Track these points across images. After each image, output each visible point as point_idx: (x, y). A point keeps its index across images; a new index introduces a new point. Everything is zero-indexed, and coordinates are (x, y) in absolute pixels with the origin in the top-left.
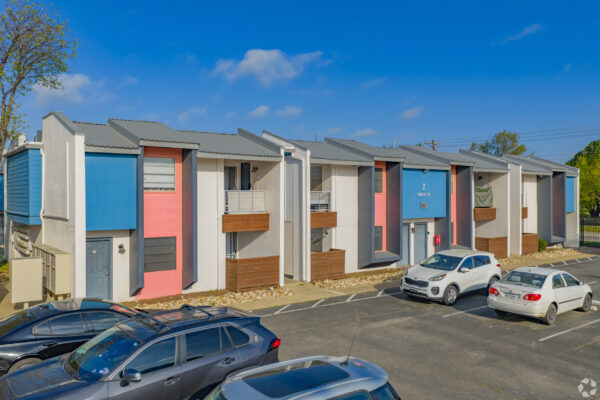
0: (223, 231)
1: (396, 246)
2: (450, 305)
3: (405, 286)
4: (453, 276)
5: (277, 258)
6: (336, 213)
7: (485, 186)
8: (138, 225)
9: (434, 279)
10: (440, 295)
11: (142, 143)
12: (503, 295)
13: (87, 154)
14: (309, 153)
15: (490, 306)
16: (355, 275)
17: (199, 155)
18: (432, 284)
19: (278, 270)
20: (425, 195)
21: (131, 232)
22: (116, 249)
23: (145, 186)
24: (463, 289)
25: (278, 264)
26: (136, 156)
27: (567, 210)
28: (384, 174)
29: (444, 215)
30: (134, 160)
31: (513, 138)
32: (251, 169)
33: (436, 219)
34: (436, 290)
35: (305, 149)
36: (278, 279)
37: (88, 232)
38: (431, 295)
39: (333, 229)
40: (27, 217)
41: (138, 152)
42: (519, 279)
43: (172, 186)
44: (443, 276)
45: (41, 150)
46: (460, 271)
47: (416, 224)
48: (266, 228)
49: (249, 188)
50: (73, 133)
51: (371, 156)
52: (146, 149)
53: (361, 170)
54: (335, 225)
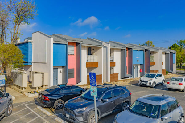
0: (86, 67)
1: (131, 72)
2: (154, 88)
3: (140, 82)
4: (154, 80)
5: (101, 75)
6: (115, 62)
7: (152, 56)
8: (66, 65)
9: (149, 80)
10: (151, 85)
11: (68, 41)
12: (171, 84)
13: (54, 43)
14: (109, 45)
15: (167, 87)
16: (121, 81)
17: (82, 45)
18: (149, 82)
19: (101, 79)
20: (138, 57)
21: (63, 67)
22: (59, 72)
23: (68, 53)
24: (157, 83)
25: (101, 77)
26: (66, 44)
27: (173, 63)
28: (127, 51)
29: (143, 64)
30: (65, 46)
31: (151, 43)
32: (92, 49)
33: (140, 65)
34: (150, 83)
35: (109, 44)
36: (101, 81)
37: (54, 66)
38: (149, 85)
39: (114, 67)
40: (28, 63)
41: (67, 43)
42: (174, 80)
43: (73, 54)
44: (152, 79)
45: (32, 43)
46: (155, 78)
47: (135, 66)
48: (97, 66)
49: (91, 55)
50: (50, 37)
51: (125, 46)
52: (69, 42)
53: (121, 50)
54: (115, 66)
